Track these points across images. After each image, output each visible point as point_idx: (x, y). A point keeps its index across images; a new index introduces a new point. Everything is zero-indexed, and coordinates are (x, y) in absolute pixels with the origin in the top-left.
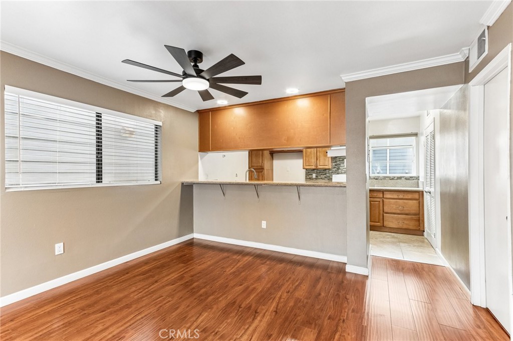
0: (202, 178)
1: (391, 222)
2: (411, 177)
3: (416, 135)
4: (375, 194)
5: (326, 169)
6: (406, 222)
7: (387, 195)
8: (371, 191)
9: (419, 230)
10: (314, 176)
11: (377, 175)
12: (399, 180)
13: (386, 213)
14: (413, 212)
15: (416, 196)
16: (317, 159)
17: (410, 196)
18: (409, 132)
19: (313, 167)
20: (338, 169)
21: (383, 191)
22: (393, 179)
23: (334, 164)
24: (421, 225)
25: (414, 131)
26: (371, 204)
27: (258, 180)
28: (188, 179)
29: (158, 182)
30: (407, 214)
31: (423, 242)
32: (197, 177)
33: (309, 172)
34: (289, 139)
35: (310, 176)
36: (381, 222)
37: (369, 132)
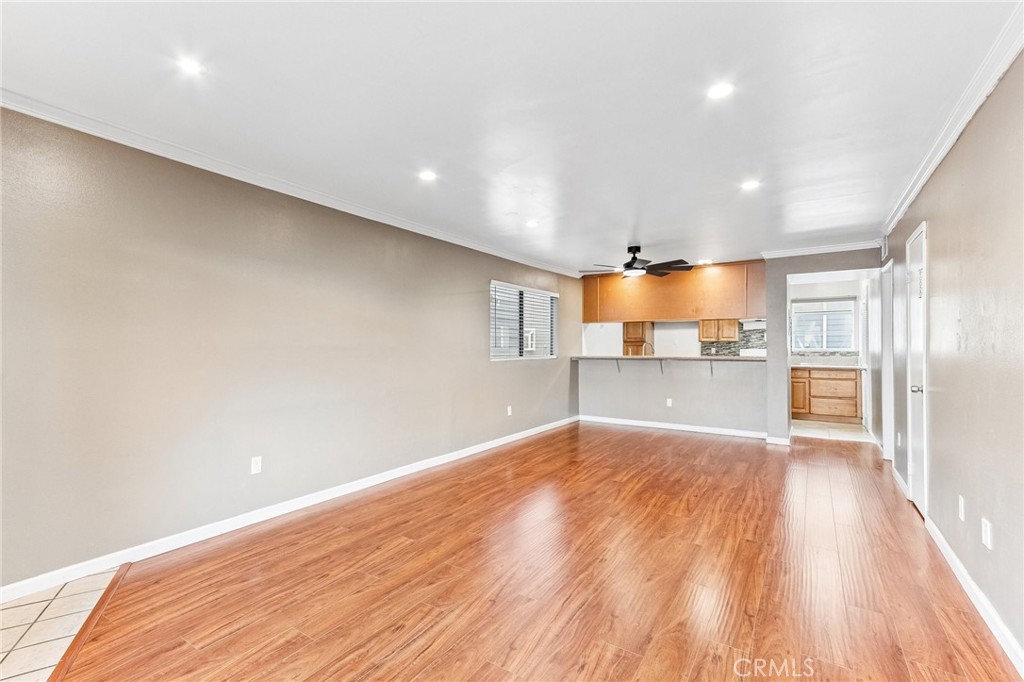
0: (585, 354)
1: (819, 407)
2: (848, 353)
3: (855, 298)
4: (799, 373)
5: (730, 343)
6: (838, 407)
7: (815, 374)
8: (793, 369)
9: (856, 417)
10: (713, 350)
11: (803, 349)
12: (832, 357)
13: (814, 397)
14: (849, 395)
15: (852, 375)
16: (718, 330)
17: (844, 375)
18: (846, 295)
19: (714, 340)
20: (748, 341)
21: (809, 370)
22: (823, 355)
23: (742, 335)
24: (859, 411)
25: (852, 294)
26: (793, 386)
27: (637, 354)
28: (575, 354)
29: (554, 357)
30: (840, 398)
31: (861, 429)
32: (581, 352)
33: (706, 346)
34: (697, 311)
35: (708, 351)
36: (807, 407)
37: (791, 295)
